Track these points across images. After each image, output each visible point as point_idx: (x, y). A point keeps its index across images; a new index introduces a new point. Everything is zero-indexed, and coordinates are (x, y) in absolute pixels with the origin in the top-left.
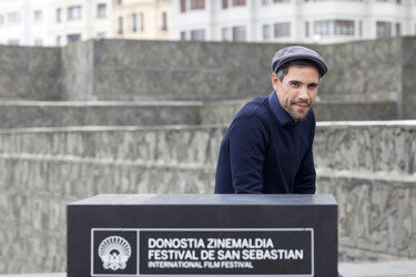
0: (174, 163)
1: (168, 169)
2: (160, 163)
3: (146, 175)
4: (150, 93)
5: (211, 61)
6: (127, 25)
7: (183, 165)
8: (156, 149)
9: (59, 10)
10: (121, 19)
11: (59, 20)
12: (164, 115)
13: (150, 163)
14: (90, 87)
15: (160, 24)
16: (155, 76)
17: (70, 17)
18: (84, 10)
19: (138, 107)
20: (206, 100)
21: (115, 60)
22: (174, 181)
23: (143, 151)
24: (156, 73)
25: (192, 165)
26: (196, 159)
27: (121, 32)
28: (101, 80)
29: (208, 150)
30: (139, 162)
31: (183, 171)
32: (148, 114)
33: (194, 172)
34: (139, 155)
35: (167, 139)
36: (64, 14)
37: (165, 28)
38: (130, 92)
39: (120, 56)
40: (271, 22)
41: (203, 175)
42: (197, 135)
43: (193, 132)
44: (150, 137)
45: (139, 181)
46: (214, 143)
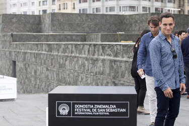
0: (77, 55)
1: (75, 57)
2: (73, 55)
3: (68, 58)
4: (69, 30)
5: (89, 20)
6: (62, 7)
7: (80, 56)
8: (72, 50)
9: (40, 2)
10: (60, 5)
11: (40, 5)
13: (70, 55)
14: (50, 28)
15: (73, 7)
16: (71, 25)
17: (43, 5)
18: (48, 2)
19: (65, 35)
22: (78, 60)
23: (68, 51)
25: (83, 56)
26: (85, 54)
27: (60, 9)
28: (54, 26)
29: (89, 51)
30: (66, 54)
31: (80, 57)
32: (69, 37)
33: (84, 58)
34: (66, 52)
35: (75, 47)
37: (74, 8)
38: (63, 30)
39: (60, 18)
40: (109, 7)
41: (87, 59)
42: (85, 46)
43: (84, 45)
44: (70, 47)
45: (66, 60)
46: (90, 49)
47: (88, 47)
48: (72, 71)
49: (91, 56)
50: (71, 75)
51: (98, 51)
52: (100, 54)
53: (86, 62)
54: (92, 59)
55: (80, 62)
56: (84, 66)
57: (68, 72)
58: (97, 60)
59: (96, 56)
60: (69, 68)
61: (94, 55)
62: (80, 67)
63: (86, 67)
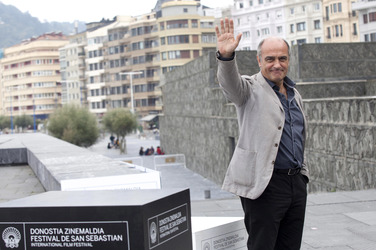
0: (332, 122)
1: (328, 125)
2: (325, 121)
3: (317, 128)
4: (334, 76)
5: (371, 54)
6: (333, 32)
7: (336, 123)
8: (322, 113)
9: (292, 25)
10: (329, 29)
11: (292, 32)
12: (343, 88)
13: (319, 122)
14: (298, 74)
15: (352, 30)
16: (337, 66)
17: (298, 30)
18: (306, 25)
19: (327, 84)
20: (369, 78)
21: (312, 56)
22: (332, 132)
23: (315, 115)
24: (337, 63)
25: (341, 123)
26: (343, 119)
27: (329, 37)
28: (304, 69)
29: (349, 112)
30: (313, 121)
31: (336, 126)
33: (342, 126)
34: (313, 117)
35: (327, 107)
36: (295, 28)
37: (355, 33)
38: (322, 75)
41: (347, 129)
42: (343, 103)
43: (340, 102)
44: (318, 106)
45: (314, 133)
46: (352, 109)
47: (348, 105)
48: (324, 152)
49: (354, 123)
50: (323, 160)
51: (365, 112)
52: (368, 118)
53: (346, 135)
54: (355, 128)
55: (336, 135)
56: (343, 143)
57: (317, 155)
58: (363, 129)
59: (361, 123)
60: (318, 146)
61: (357, 120)
62: (336, 145)
63: (347, 144)
